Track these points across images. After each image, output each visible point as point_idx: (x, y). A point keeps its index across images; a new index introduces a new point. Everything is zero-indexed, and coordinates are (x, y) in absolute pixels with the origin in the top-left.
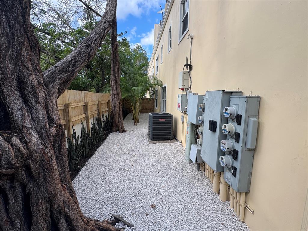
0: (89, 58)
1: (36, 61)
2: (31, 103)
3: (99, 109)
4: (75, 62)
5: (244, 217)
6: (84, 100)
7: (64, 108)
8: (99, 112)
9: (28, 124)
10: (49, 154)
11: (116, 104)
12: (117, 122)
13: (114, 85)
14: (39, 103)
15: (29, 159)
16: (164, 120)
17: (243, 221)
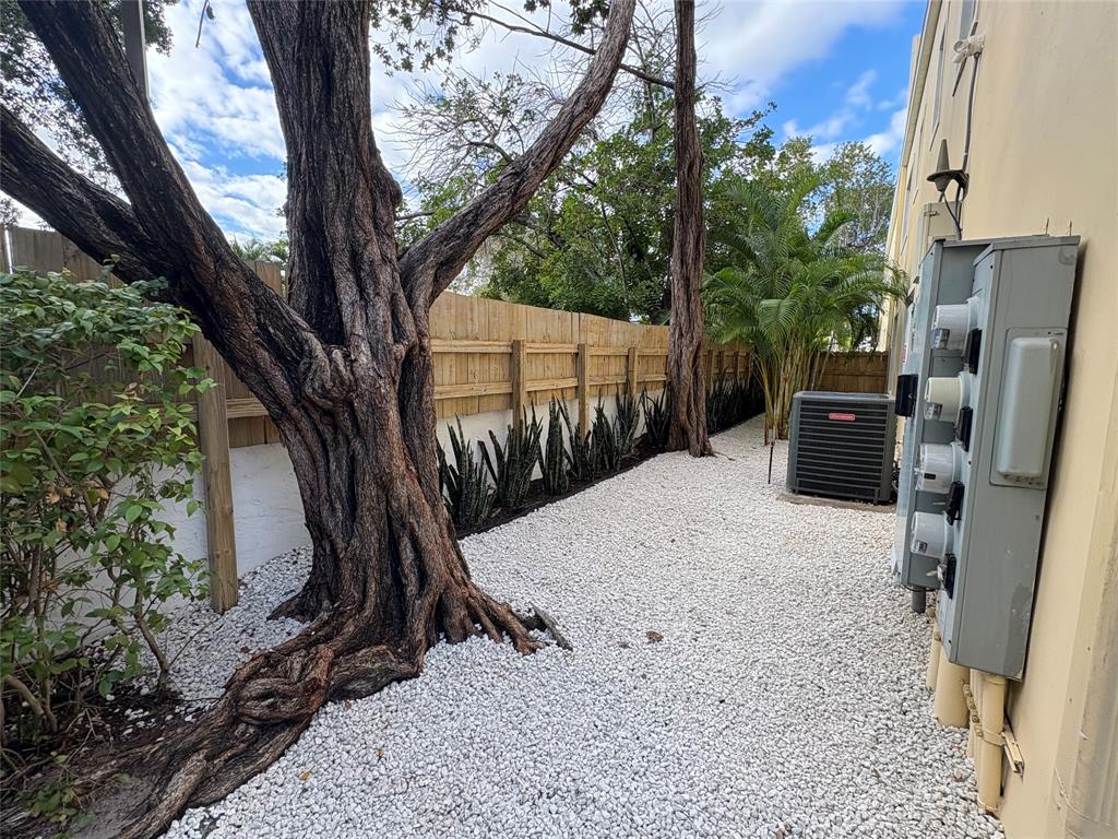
0: (514, 202)
1: (386, 218)
2: (368, 294)
3: (628, 372)
4: (477, 215)
5: (1002, 794)
6: (576, 336)
7: (510, 350)
8: (628, 380)
9: (359, 330)
10: (383, 391)
11: (684, 357)
12: (683, 417)
13: (681, 294)
14: (378, 294)
15: (353, 391)
16: (851, 417)
17: (990, 808)
